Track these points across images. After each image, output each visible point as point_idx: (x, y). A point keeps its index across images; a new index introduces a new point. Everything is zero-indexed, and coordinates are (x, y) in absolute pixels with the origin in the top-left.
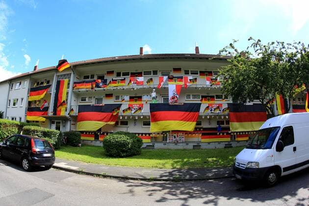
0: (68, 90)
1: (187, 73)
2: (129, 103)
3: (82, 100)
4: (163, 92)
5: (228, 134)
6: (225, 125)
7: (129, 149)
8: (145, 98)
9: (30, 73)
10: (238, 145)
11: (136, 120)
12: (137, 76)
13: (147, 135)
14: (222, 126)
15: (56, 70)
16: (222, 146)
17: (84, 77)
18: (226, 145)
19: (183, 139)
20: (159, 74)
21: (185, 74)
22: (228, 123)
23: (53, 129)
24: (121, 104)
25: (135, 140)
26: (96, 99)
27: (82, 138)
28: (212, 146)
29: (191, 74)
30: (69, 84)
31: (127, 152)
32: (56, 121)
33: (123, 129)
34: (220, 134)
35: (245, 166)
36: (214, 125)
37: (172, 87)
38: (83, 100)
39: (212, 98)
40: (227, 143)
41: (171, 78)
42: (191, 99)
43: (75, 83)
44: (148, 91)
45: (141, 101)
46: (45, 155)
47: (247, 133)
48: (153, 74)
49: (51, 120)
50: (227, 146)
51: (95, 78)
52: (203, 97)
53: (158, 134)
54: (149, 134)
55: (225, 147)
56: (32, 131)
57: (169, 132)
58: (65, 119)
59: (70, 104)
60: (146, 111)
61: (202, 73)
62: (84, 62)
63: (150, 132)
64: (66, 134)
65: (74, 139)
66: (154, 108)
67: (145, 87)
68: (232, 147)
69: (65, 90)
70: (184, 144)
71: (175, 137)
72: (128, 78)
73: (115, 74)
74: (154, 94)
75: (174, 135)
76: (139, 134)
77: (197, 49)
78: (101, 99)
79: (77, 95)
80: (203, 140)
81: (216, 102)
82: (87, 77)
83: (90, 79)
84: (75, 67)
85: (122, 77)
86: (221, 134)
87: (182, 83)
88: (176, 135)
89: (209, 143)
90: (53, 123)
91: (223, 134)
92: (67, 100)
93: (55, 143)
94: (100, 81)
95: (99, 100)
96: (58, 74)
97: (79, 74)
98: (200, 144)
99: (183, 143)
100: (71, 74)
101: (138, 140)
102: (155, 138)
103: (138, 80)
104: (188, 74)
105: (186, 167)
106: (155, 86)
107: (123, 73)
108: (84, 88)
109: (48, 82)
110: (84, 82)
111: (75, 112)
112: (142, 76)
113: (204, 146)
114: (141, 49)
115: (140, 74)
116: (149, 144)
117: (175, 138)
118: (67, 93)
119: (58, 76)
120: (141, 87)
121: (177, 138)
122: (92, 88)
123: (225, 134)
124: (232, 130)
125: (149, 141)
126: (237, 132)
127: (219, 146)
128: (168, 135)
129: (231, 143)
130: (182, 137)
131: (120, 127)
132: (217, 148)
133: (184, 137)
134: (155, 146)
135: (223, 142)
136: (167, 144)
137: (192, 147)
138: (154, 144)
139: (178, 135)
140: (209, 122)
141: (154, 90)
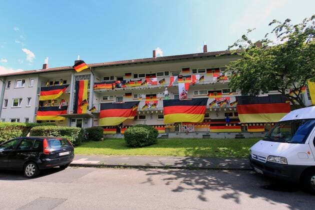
0: (89, 90)
1: (194, 71)
2: (146, 100)
3: (103, 99)
4: (173, 89)
5: (238, 125)
6: (234, 117)
7: (147, 139)
8: (159, 96)
9: (38, 71)
10: (252, 136)
11: (152, 114)
12: (151, 77)
13: (162, 127)
14: (231, 117)
15: (73, 70)
16: (233, 136)
17: (104, 78)
18: (236, 135)
19: (193, 130)
20: (170, 75)
21: (193, 73)
22: (236, 114)
23: (74, 126)
24: (139, 102)
25: (152, 131)
26: (117, 97)
27: (105, 132)
28: (221, 136)
29: (199, 72)
30: (89, 84)
31: (145, 142)
32: (76, 119)
33: (142, 122)
34: (228, 125)
35: (266, 160)
36: (222, 117)
37: (182, 85)
38: (105, 99)
39: (219, 92)
40: (238, 134)
41: (180, 78)
42: (199, 94)
43: (95, 84)
44: (162, 90)
45: (156, 98)
46: (61, 154)
47: (258, 125)
48: (165, 75)
49: (71, 119)
50: (238, 136)
51: (115, 79)
52: (209, 92)
53: (171, 125)
54: (164, 126)
55: (236, 138)
56: (45, 131)
57: (180, 123)
58: (87, 117)
59: (92, 102)
60: (160, 106)
61: (209, 71)
62: (102, 64)
64: (88, 130)
65: (96, 134)
66: (166, 103)
67: (158, 86)
68: (244, 138)
69: (85, 90)
70: (194, 134)
71: (185, 127)
72: (144, 79)
73: (133, 75)
74: (166, 92)
75: (185, 126)
76: (155, 126)
77: (205, 47)
78: (122, 98)
79: (99, 94)
80: (212, 130)
81: (223, 96)
82: (107, 78)
83: (110, 80)
84: (94, 69)
85: (139, 79)
86: (230, 125)
87: (190, 81)
88: (186, 126)
89: (218, 133)
90: (74, 121)
91: (232, 125)
92: (88, 99)
93: (75, 140)
94: (119, 82)
95: (120, 98)
96: (76, 75)
97: (99, 76)
98: (210, 134)
99: (193, 132)
100: (90, 75)
101: (154, 131)
102: (169, 129)
103: (153, 81)
104: (196, 73)
105: (198, 155)
106: (168, 85)
107: (139, 75)
108: (105, 88)
109: (65, 82)
110: (104, 83)
111: (98, 109)
112: (155, 77)
113: (213, 136)
114: (154, 52)
115: (154, 76)
116: (163, 135)
118: (88, 93)
119: (76, 77)
120: (155, 86)
121: (188, 129)
122: (113, 89)
123: (235, 125)
124: (242, 121)
125: (164, 131)
126: (248, 124)
127: (228, 136)
128: (180, 126)
129: (242, 134)
130: (192, 127)
131: (139, 120)
132: (227, 138)
133: (194, 127)
134: (169, 136)
135: (233, 133)
136: (179, 134)
137: (202, 137)
138: (168, 134)
139: (188, 126)
140: (217, 114)
141: (166, 88)
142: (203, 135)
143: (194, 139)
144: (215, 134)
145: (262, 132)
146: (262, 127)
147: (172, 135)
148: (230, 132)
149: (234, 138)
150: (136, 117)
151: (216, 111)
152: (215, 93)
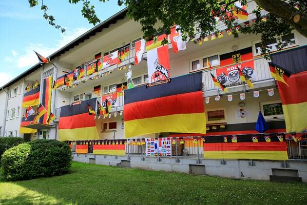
3: (75, 100)
16: (263, 173)
18: (273, 170)
32: (43, 131)
40: (278, 166)
49: (39, 130)
50: (279, 174)
55: (272, 178)
59: (54, 106)
63: (124, 138)
69: (50, 90)
71: (156, 144)
73: (103, 56)
75: (155, 142)
80: (208, 154)
86: (254, 140)
89: (223, 162)
90: (41, 133)
91: (261, 139)
96: (44, 71)
100: (54, 68)
106: (131, 61)
107: (111, 52)
117: (156, 148)
121: (160, 149)
127: (251, 173)
128: (147, 142)
129: (293, 166)
130: (168, 145)
131: (109, 132)
132: (245, 178)
133: (170, 145)
134: (131, 162)
135: (265, 162)
136: (146, 159)
137: (186, 169)
138: (129, 158)
139: (160, 143)
140: (242, 110)
141: (130, 66)
142: (190, 165)
143: (173, 172)
144: (215, 162)
147: (136, 162)
148: (253, 160)
149: (268, 178)
150: (105, 125)
151: (242, 103)
152: (237, 58)
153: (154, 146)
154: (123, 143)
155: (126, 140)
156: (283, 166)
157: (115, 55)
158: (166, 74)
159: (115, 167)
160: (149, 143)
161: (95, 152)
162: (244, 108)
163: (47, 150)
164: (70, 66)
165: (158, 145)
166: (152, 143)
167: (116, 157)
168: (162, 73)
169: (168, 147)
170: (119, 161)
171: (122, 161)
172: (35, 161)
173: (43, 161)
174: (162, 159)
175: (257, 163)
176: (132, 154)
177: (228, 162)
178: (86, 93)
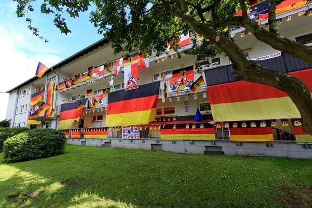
0: (54, 91)
3: (73, 99)
5: (208, 126)
10: (241, 151)
16: (199, 149)
18: (206, 147)
19: (138, 135)
24: (88, 99)
28: (179, 148)
32: (46, 122)
34: (191, 127)
40: (209, 144)
47: (253, 125)
50: (209, 150)
53: (114, 127)
55: (206, 153)
59: (55, 104)
68: (223, 153)
71: (129, 130)
74: (112, 82)
75: (129, 128)
79: (68, 95)
80: (164, 137)
86: (194, 127)
87: (137, 61)
89: (174, 142)
91: (198, 126)
100: (56, 76)
103: (100, 70)
111: (59, 112)
113: (166, 147)
116: (105, 141)
117: (129, 133)
118: (53, 95)
121: (132, 133)
122: (67, 87)
123: (202, 127)
124: (217, 119)
126: (231, 123)
127: (192, 149)
128: (123, 129)
129: (218, 144)
130: (137, 131)
131: (97, 122)
132: (189, 152)
133: (139, 131)
134: (112, 144)
135: (201, 142)
136: (122, 141)
137: (149, 147)
138: (110, 141)
139: (132, 129)
140: (186, 107)
141: (112, 77)
142: (152, 145)
144: (168, 142)
145: (268, 144)
146: (264, 132)
147: (115, 143)
148: (193, 140)
149: (203, 153)
150: (95, 117)
151: (186, 102)
152: (183, 73)
153: (128, 131)
154: (106, 130)
155: (108, 128)
156: (212, 144)
157: (102, 68)
158: (136, 83)
159: (100, 147)
160: (124, 130)
161: (86, 136)
162: (187, 106)
163: (44, 137)
164: (70, 75)
165: (130, 131)
166: (127, 130)
167: (101, 140)
168: (133, 82)
169: (137, 132)
170: (103, 143)
171: (106, 143)
172: (33, 146)
173: (40, 146)
174: (133, 141)
175: (196, 142)
176: (113, 137)
177: (177, 143)
178: (81, 95)
